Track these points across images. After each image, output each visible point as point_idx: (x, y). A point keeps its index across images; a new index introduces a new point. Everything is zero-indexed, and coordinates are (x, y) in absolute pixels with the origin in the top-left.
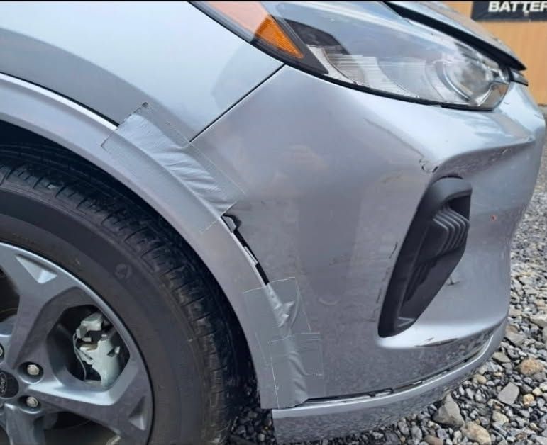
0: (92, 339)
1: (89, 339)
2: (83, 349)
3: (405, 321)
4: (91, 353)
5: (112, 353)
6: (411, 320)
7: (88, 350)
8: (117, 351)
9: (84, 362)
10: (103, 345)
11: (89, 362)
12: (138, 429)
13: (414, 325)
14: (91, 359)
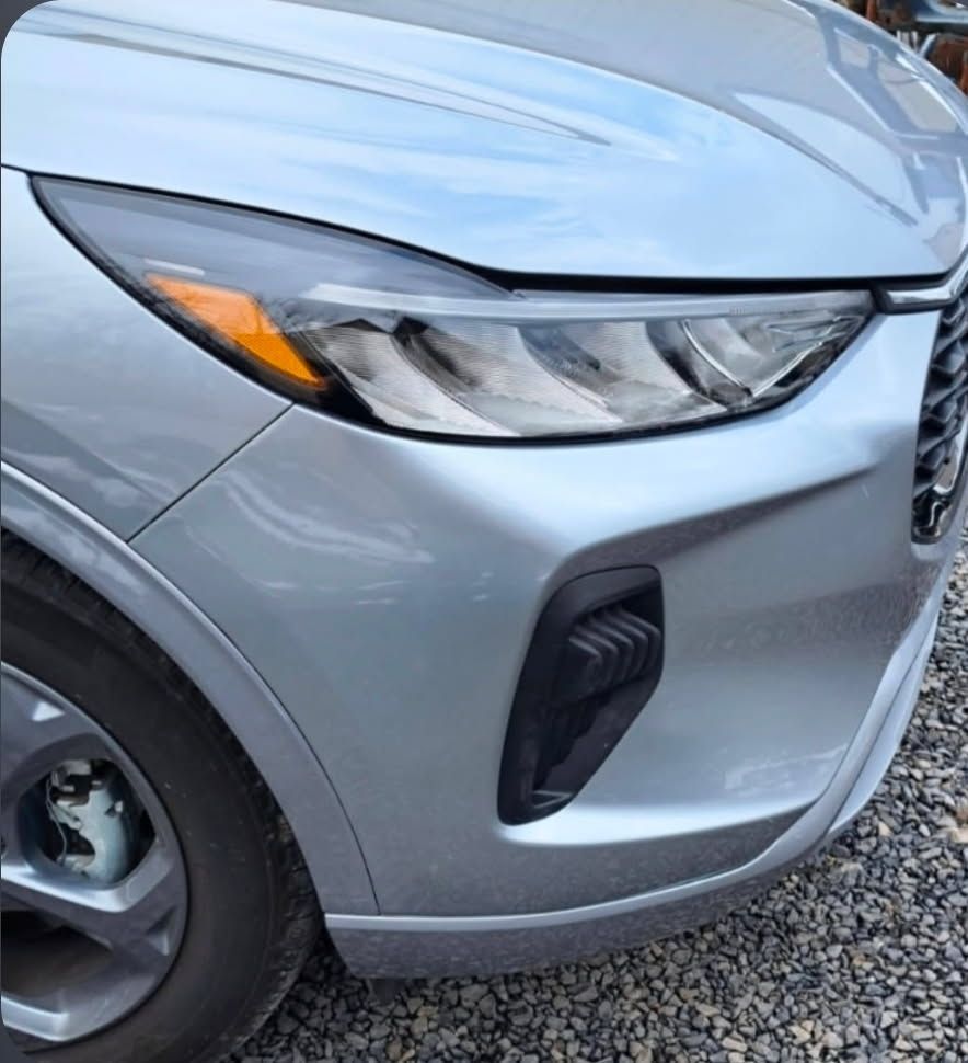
0: (76, 789)
1: (70, 789)
2: (63, 803)
3: (553, 798)
4: (78, 810)
5: (111, 811)
6: (566, 796)
7: (71, 806)
8: (119, 807)
9: (65, 826)
10: (98, 799)
11: (73, 825)
12: (158, 954)
13: (569, 806)
14: (77, 819)
